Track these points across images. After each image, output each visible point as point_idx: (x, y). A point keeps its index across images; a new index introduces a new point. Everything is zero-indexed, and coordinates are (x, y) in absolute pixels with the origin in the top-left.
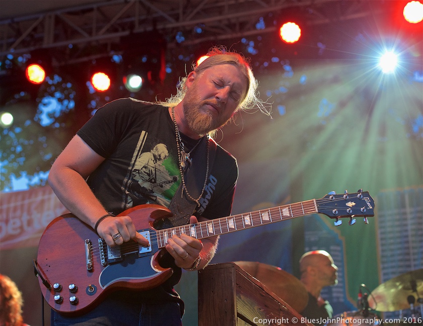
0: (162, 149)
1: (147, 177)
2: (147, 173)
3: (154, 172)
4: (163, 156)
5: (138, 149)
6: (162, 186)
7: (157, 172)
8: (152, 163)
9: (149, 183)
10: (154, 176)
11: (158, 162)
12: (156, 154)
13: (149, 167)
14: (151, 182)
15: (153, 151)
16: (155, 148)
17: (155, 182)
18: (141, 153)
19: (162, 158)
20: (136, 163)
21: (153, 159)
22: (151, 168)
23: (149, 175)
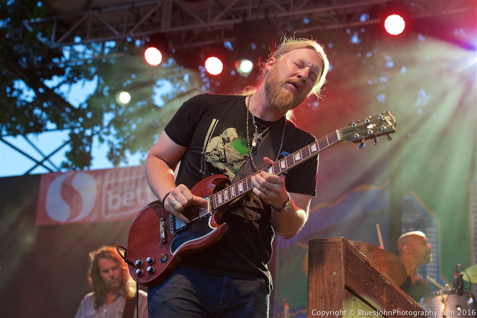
0: (231, 132)
1: (217, 158)
2: (217, 155)
3: (223, 153)
4: (231, 138)
5: (208, 134)
6: (232, 165)
7: (226, 153)
8: (221, 146)
9: (220, 163)
10: (224, 157)
11: (227, 144)
12: (225, 137)
13: (218, 149)
14: (222, 162)
15: (223, 135)
16: (224, 133)
17: (226, 162)
18: (211, 138)
19: (231, 140)
20: (207, 148)
21: (222, 141)
22: (220, 150)
23: (219, 156)
